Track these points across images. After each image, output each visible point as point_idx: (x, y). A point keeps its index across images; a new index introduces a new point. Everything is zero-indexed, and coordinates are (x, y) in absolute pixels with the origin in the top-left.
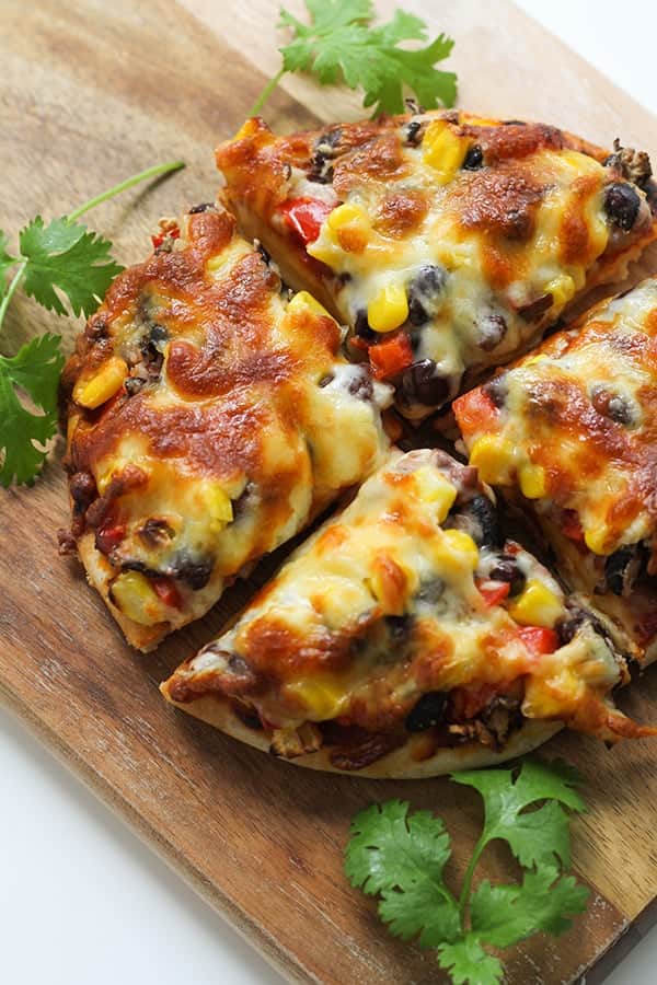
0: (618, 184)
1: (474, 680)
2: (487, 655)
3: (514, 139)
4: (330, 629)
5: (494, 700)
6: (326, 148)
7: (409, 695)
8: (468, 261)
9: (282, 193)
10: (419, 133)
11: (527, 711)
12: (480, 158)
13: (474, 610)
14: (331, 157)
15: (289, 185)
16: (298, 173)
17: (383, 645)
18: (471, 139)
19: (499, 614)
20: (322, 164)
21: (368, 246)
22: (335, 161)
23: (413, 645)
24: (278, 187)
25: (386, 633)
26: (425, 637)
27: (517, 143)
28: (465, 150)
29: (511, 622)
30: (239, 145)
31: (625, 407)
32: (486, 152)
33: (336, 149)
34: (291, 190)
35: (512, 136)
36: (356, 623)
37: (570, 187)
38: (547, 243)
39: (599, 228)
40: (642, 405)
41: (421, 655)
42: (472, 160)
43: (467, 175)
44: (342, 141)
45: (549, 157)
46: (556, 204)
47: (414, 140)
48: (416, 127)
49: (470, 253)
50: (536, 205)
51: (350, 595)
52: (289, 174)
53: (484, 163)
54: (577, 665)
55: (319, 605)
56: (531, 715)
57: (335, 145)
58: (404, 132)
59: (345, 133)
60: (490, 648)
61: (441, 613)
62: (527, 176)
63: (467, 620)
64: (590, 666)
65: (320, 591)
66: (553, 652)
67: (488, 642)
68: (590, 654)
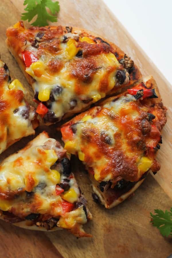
0: (121, 70)
1: (46, 214)
2: (51, 208)
3: (94, 50)
4: (10, 190)
5: (50, 219)
6: (38, 38)
7: (27, 212)
8: (70, 87)
9: (23, 49)
10: (67, 40)
11: (58, 224)
12: (82, 54)
13: (52, 194)
14: (39, 42)
15: (25, 47)
16: (29, 43)
17: (24, 197)
18: (80, 48)
19: (59, 198)
20: (36, 43)
21: (42, 76)
22: (40, 43)
23: (32, 200)
24: (22, 47)
25: (25, 194)
26: (36, 199)
27: (94, 51)
28: (77, 51)
29: (62, 200)
30: (13, 30)
31: (110, 139)
32: (84, 53)
33: (41, 40)
34: (26, 48)
35: (93, 49)
36: (17, 190)
37: (106, 69)
38: (95, 85)
39: (112, 82)
40: (115, 139)
41: (33, 203)
42: (79, 54)
43: (77, 59)
44: (43, 37)
45: (103, 56)
46: (101, 74)
47: (65, 41)
48: (66, 38)
49: (71, 84)
50: (95, 73)
51: (18, 182)
52: (26, 44)
53: (82, 56)
54: (75, 217)
55: (9, 182)
56: (59, 226)
57: (41, 38)
58: (62, 38)
59: (45, 35)
60: (53, 207)
61: (42, 193)
62: (94, 63)
63: (50, 197)
64: (79, 218)
65: (10, 178)
66: (70, 212)
67: (53, 205)
68: (80, 215)
